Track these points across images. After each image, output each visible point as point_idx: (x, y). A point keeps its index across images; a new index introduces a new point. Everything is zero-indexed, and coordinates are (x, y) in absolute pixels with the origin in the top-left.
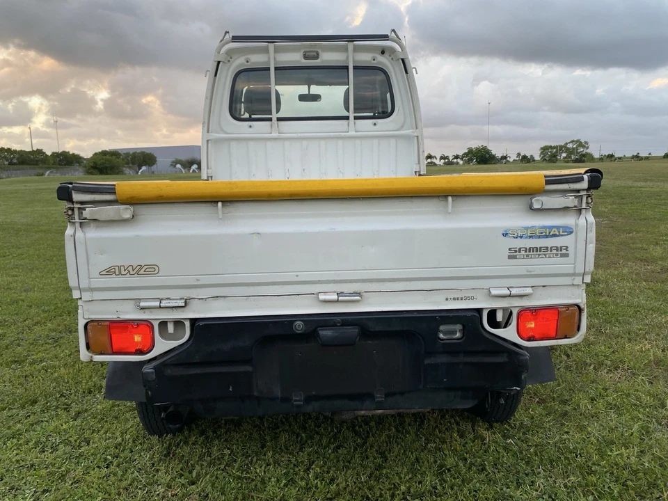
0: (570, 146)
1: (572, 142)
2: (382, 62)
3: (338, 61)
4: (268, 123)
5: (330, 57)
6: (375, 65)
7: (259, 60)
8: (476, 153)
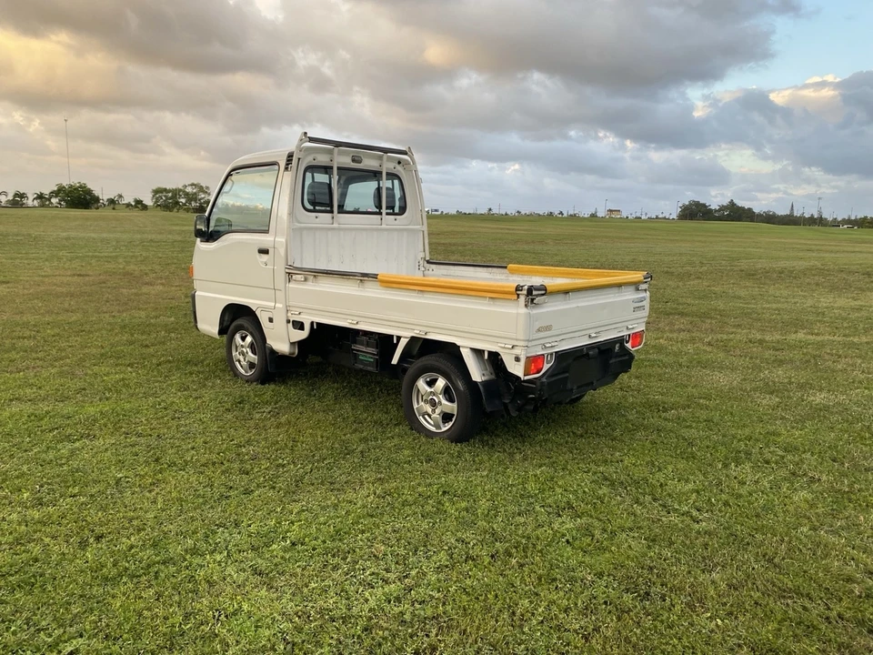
0: (189, 190)
1: (193, 185)
2: (399, 170)
3: (374, 167)
4: (329, 215)
5: (369, 163)
6: (394, 171)
7: (323, 159)
8: (70, 192)
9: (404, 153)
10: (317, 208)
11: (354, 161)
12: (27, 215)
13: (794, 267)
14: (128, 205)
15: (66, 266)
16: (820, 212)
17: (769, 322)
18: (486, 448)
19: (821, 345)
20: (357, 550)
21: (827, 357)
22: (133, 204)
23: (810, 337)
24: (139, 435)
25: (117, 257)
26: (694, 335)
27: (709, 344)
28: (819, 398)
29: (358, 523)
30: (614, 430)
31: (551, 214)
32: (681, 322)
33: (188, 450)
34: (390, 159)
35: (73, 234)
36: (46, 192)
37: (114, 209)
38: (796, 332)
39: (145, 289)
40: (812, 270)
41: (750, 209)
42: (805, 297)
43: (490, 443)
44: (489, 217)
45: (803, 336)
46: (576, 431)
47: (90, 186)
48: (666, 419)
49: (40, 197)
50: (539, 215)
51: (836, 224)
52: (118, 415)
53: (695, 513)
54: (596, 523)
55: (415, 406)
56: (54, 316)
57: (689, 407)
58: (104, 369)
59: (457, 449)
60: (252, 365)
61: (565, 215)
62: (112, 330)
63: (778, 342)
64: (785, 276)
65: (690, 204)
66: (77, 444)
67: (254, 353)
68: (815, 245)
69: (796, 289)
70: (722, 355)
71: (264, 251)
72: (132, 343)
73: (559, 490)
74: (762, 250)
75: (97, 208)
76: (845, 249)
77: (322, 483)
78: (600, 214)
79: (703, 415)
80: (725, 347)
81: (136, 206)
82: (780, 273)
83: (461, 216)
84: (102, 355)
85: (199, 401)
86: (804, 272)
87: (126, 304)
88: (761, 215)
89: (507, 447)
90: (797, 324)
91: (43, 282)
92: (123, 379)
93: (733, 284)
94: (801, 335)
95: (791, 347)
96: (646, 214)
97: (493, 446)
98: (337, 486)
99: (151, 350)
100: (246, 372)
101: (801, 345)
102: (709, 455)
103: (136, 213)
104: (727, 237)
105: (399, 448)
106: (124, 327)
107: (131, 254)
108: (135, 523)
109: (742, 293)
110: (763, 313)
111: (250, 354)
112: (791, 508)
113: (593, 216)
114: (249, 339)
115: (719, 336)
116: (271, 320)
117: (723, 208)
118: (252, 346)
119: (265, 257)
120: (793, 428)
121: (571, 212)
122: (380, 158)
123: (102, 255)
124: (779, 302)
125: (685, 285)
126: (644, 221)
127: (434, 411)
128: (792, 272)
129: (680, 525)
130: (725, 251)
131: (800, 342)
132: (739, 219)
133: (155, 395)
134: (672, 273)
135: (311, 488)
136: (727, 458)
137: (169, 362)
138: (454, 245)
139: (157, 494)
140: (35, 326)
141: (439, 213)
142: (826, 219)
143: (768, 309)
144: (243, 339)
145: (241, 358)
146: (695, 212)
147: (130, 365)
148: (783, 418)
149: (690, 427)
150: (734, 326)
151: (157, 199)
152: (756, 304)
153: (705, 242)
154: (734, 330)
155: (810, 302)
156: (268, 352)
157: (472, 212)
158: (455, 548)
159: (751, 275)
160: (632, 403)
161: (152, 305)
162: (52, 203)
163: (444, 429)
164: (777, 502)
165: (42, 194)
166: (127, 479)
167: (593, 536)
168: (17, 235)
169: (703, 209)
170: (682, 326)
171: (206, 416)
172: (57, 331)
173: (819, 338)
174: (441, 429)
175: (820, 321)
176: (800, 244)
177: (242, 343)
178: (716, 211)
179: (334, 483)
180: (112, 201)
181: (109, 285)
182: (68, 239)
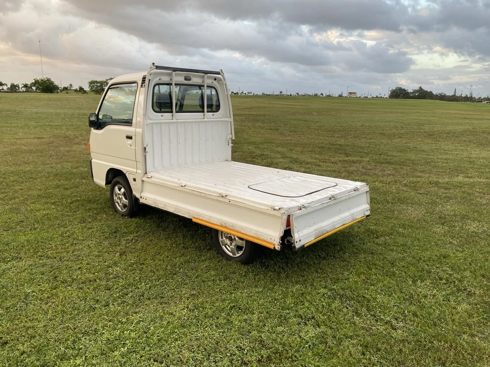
2: (215, 84)
3: (198, 83)
4: (170, 114)
5: (196, 80)
6: (212, 85)
7: (166, 79)
8: (42, 83)
9: (219, 73)
10: (162, 110)
11: (186, 79)
12: (16, 98)
13: (456, 130)
14: (76, 91)
15: (32, 132)
16: (471, 94)
17: (442, 169)
18: (263, 269)
19: (472, 185)
20: (171, 355)
21: (477, 194)
22: (78, 89)
23: (466, 179)
24: (48, 258)
25: (62, 125)
26: (396, 178)
27: (406, 185)
28: (473, 227)
29: (174, 332)
30: (344, 253)
31: (316, 95)
32: (389, 170)
33: (76, 270)
34: (209, 77)
35: (40, 110)
36: (29, 83)
37: (67, 93)
38: (458, 176)
39: (75, 148)
40: (467, 131)
41: (431, 92)
42: (462, 150)
43: (266, 264)
44: (280, 97)
45: (462, 178)
46: (320, 254)
47: (52, 80)
48: (377, 244)
49: (26, 86)
50: (309, 95)
51: (480, 100)
52: (38, 242)
53: (394, 322)
54: (329, 332)
55: (220, 240)
56: (17, 167)
57: (392, 234)
58: (38, 206)
59: (245, 270)
60: (125, 206)
61: (324, 95)
62: (49, 177)
63: (447, 183)
64: (452, 136)
65: (396, 89)
66: (9, 265)
67: (126, 199)
68: (469, 115)
69: (457, 145)
70: (413, 193)
71: (129, 138)
72: (58, 186)
73: (307, 304)
74: (437, 119)
75: (58, 93)
76: (486, 118)
77: (156, 298)
78: (344, 95)
79: (401, 240)
80: (414, 187)
81: (80, 91)
82: (448, 134)
83: (265, 96)
84: (39, 196)
85: (90, 231)
86: (462, 133)
87: (61, 158)
88: (437, 95)
89: (276, 268)
90: (458, 170)
91: (16, 143)
92: (47, 214)
93: (420, 141)
94: (460, 178)
95: (455, 187)
96: (371, 95)
97: (268, 266)
98: (165, 300)
99: (69, 192)
100: (122, 210)
101: (461, 185)
102: (404, 274)
103: (80, 95)
104: (416, 109)
105: (208, 269)
106: (56, 175)
107: (70, 123)
108: (30, 331)
109: (426, 147)
110: (438, 162)
111: (124, 199)
112: (457, 317)
113: (340, 96)
114: (123, 190)
115: (411, 179)
116: (135, 180)
117: (415, 91)
118: (124, 194)
119: (130, 141)
120: (457, 251)
121: (327, 94)
122: (203, 77)
123: (54, 124)
124: (447, 154)
125: (392, 142)
126: (370, 99)
127: (231, 244)
128: (454, 133)
129: (384, 332)
130: (416, 119)
131: (460, 183)
132: (424, 98)
133: (65, 226)
134: (384, 134)
135: (147, 302)
136: (415, 276)
137: (78, 201)
138: (259, 116)
139: (49, 306)
140: (4, 174)
141: (252, 94)
142: (474, 98)
143: (441, 159)
144: (120, 189)
145: (119, 201)
146: (399, 94)
147: (53, 203)
148: (450, 243)
149: (392, 250)
150: (420, 172)
151: (91, 87)
152: (433, 155)
153: (404, 113)
154: (420, 174)
155: (465, 154)
156: (133, 199)
157: (271, 94)
158: (234, 355)
159: (431, 135)
160: (357, 232)
161: (76, 159)
162: (33, 89)
163: (238, 255)
164: (447, 313)
165: (26, 84)
166: (34, 294)
167: (326, 343)
168: (8, 111)
169: (403, 92)
170: (389, 172)
171: (92, 243)
172: (16, 177)
173: (471, 180)
174: (235, 255)
175: (472, 168)
176: (460, 114)
177: (119, 192)
178: (411, 93)
179: (163, 298)
180: (65, 89)
181: (54, 145)
182: (37, 113)
